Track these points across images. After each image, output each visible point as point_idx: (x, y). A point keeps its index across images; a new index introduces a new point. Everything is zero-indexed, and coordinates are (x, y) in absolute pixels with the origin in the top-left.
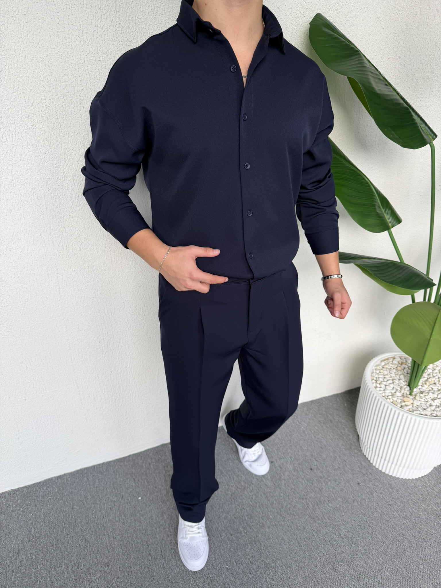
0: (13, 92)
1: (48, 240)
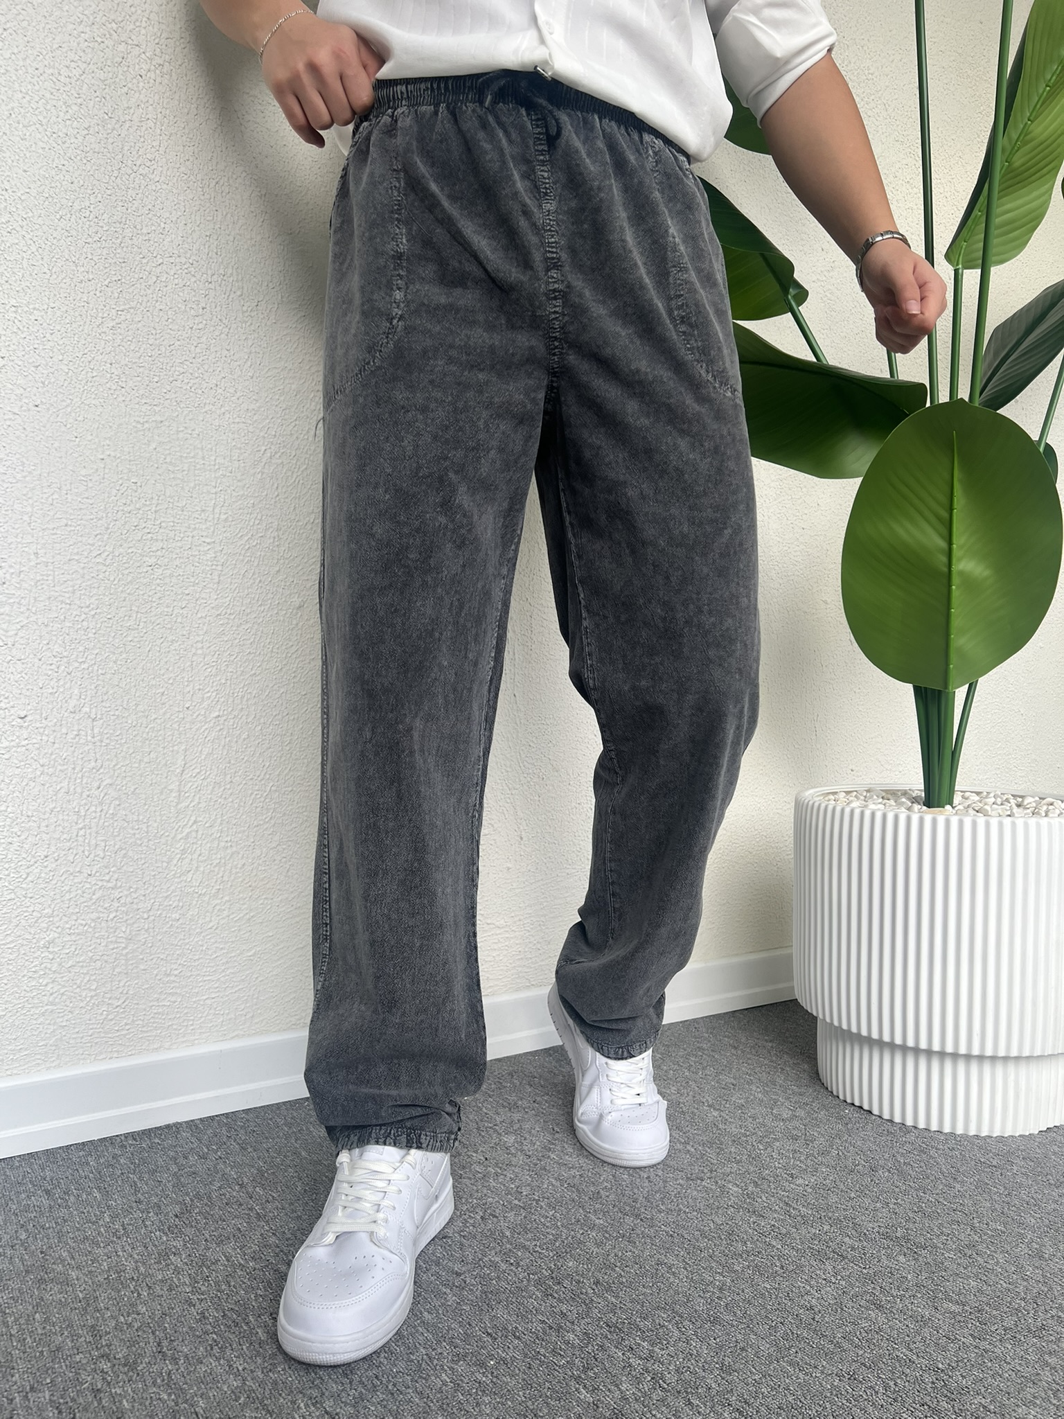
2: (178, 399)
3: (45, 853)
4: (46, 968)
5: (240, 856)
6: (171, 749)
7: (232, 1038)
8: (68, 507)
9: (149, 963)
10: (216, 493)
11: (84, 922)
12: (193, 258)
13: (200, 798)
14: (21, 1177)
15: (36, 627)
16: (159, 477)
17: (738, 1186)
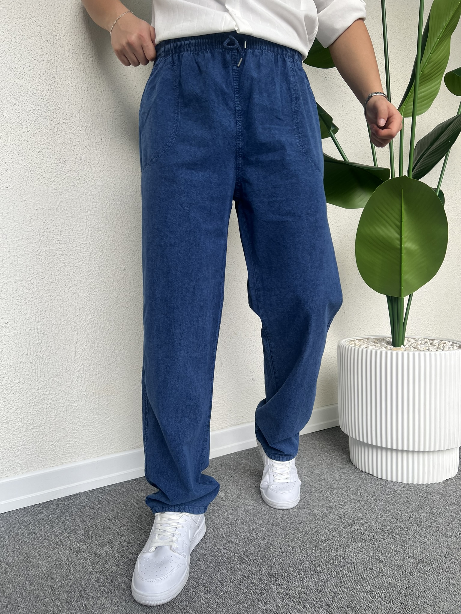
2: (69, 182)
3: (19, 381)
4: (20, 430)
5: (103, 378)
6: (71, 333)
7: (102, 455)
8: (23, 231)
9: (65, 425)
10: (87, 222)
11: (36, 410)
12: (73, 120)
13: (84, 354)
14: (14, 520)
15: (10, 284)
16: (62, 216)
17: (320, 511)
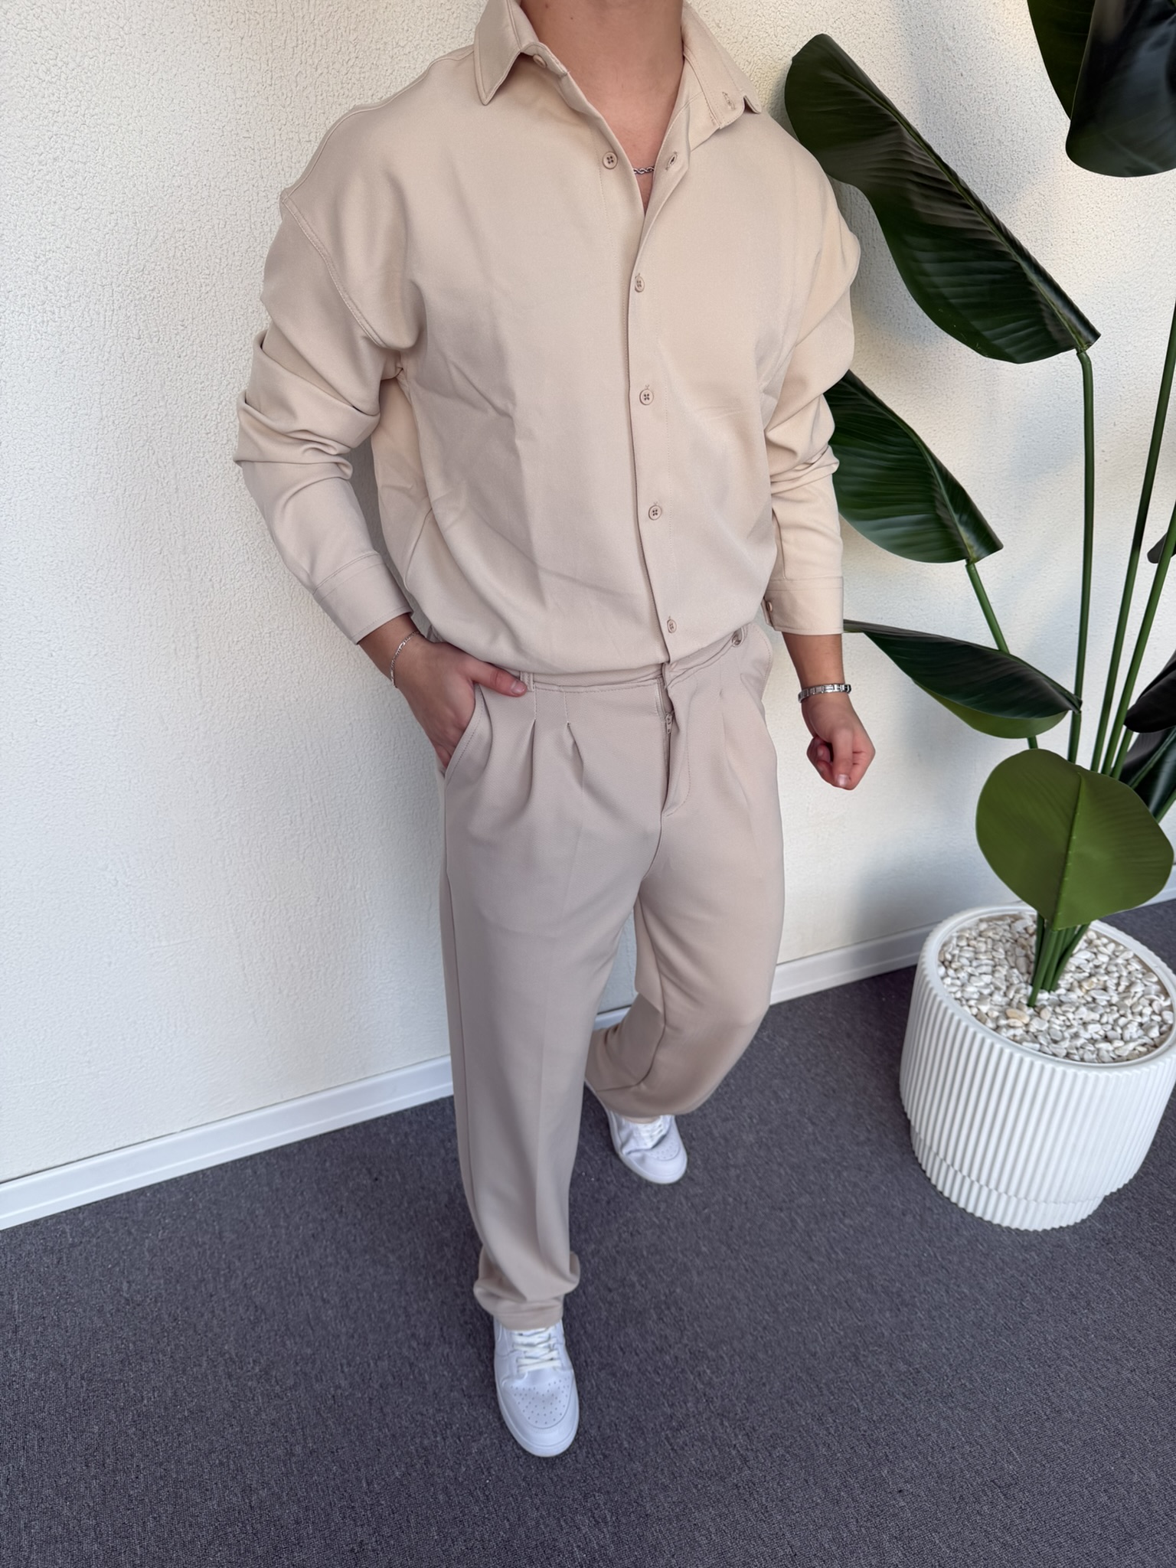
0: (111, 211)
1: (177, 564)
